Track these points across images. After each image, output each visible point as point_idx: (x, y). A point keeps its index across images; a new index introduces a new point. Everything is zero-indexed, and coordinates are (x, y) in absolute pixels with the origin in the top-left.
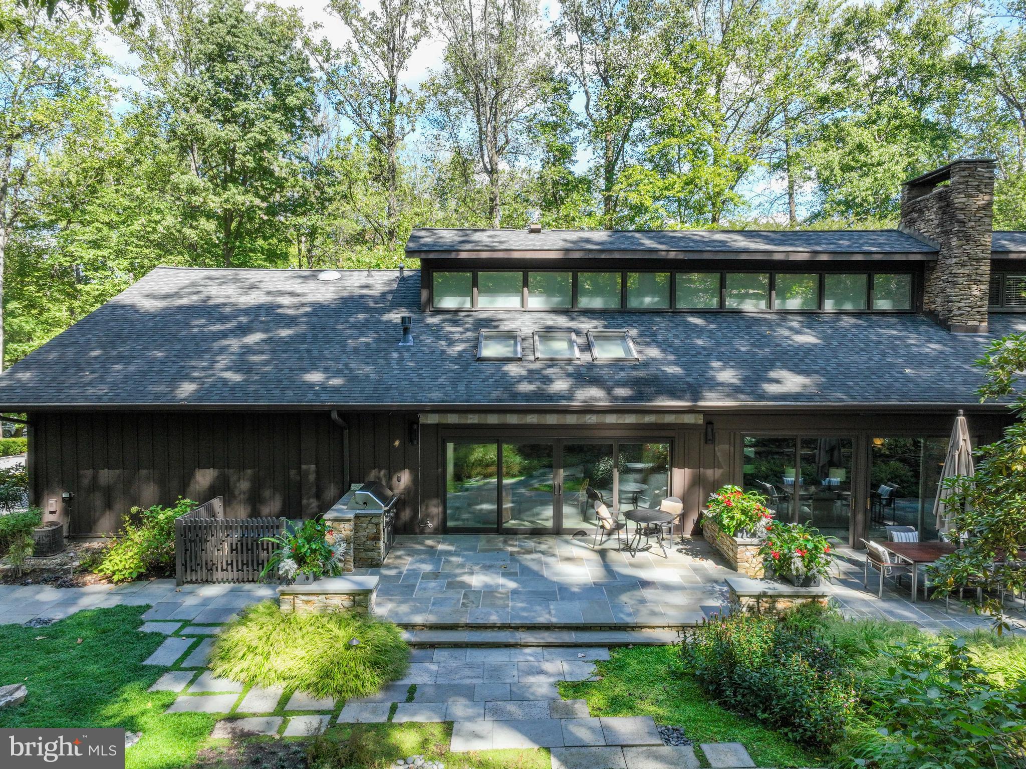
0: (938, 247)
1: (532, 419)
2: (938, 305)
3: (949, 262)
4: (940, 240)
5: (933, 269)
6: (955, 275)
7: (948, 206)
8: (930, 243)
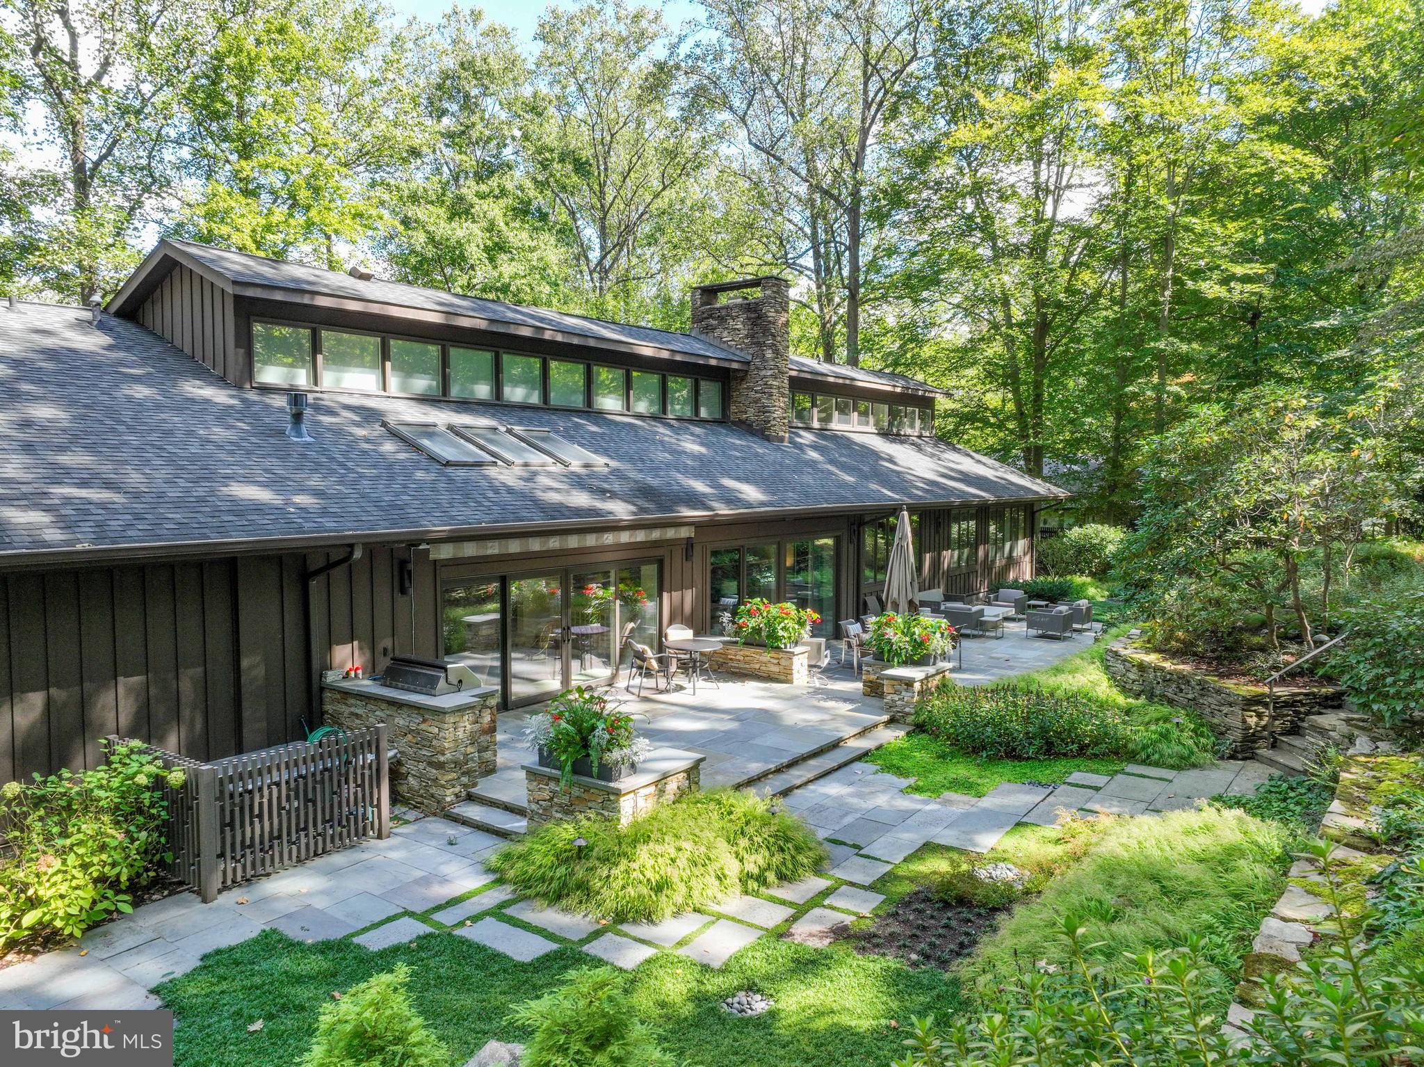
0: (750, 358)
1: (554, 543)
2: (751, 414)
3: (763, 373)
4: (751, 351)
5: (743, 379)
6: (771, 387)
7: (759, 317)
8: (738, 352)
